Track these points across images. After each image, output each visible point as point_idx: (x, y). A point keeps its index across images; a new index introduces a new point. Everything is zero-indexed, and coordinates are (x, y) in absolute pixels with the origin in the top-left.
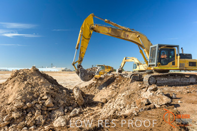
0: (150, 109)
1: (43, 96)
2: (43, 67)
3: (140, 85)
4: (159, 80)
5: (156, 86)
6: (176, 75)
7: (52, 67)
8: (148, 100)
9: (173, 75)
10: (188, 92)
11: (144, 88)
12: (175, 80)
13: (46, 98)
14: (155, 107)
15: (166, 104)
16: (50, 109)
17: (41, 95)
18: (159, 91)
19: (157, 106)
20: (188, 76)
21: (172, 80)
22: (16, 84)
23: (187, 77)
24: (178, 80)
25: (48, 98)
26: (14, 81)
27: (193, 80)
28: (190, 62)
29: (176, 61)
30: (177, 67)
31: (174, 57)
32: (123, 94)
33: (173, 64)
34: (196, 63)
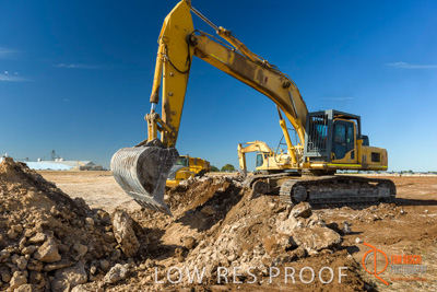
0: (295, 258)
1: (34, 234)
3: (272, 205)
4: (314, 193)
5: (308, 205)
6: (351, 182)
7: (53, 159)
8: (291, 239)
9: (344, 181)
10: (376, 220)
11: (282, 210)
12: (347, 191)
13: (42, 238)
14: (306, 255)
15: (329, 247)
16: (52, 267)
17: (28, 232)
18: (314, 217)
19: (312, 252)
20: (375, 184)
21: (342, 191)
23: (372, 186)
24: (354, 191)
25: (45, 240)
27: (384, 192)
28: (373, 154)
29: (355, 149)
30: (358, 163)
31: (352, 141)
32: (235, 227)
33: (352, 156)
34: (379, 154)
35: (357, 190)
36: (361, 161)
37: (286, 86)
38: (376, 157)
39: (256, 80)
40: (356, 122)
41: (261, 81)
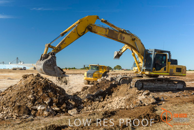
0: (141, 106)
2: (3, 63)
3: (137, 91)
6: (164, 81)
7: (17, 63)
8: (141, 101)
9: (161, 80)
11: (140, 93)
14: (145, 105)
15: (152, 104)
18: (151, 95)
20: (176, 82)
21: (159, 85)
27: (180, 86)
28: (177, 68)
29: (167, 66)
30: (168, 73)
31: (165, 62)
33: (165, 70)
34: (181, 69)
35: (166, 85)
36: (169, 72)
37: (133, 40)
38: (179, 70)
39: (119, 39)
40: (168, 54)
41: (121, 39)
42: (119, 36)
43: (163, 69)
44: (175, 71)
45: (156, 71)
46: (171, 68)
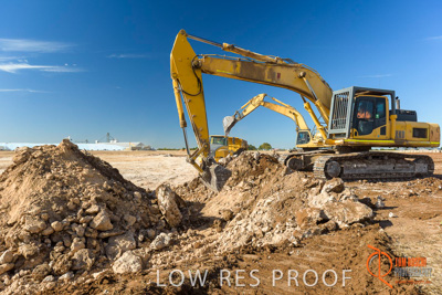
1: (89, 206)
2: (87, 142)
4: (348, 168)
5: (340, 180)
6: (386, 158)
7: (108, 141)
8: (322, 213)
9: (379, 157)
10: (411, 195)
11: (314, 186)
12: (382, 167)
13: (96, 209)
14: (337, 228)
15: (361, 221)
16: (106, 234)
17: (84, 204)
18: (347, 192)
19: (343, 226)
20: (412, 160)
21: (377, 167)
22: (27, 179)
23: (409, 162)
24: (389, 167)
25: (99, 211)
26: (22, 173)
27: (421, 168)
28: (415, 129)
29: (388, 125)
30: (390, 139)
31: (383, 116)
32: (268, 201)
33: (383, 132)
34: (425, 130)
35: (392, 166)
36: (394, 137)
38: (421, 132)
39: (267, 79)
40: (389, 97)
41: (273, 79)
42: (267, 72)
43: (378, 130)
44: (409, 135)
45: (358, 137)
46: (399, 129)
